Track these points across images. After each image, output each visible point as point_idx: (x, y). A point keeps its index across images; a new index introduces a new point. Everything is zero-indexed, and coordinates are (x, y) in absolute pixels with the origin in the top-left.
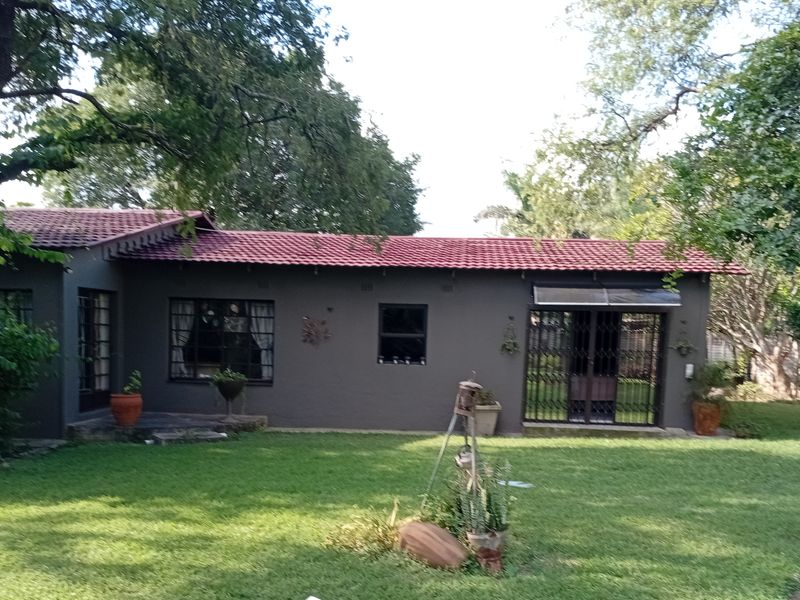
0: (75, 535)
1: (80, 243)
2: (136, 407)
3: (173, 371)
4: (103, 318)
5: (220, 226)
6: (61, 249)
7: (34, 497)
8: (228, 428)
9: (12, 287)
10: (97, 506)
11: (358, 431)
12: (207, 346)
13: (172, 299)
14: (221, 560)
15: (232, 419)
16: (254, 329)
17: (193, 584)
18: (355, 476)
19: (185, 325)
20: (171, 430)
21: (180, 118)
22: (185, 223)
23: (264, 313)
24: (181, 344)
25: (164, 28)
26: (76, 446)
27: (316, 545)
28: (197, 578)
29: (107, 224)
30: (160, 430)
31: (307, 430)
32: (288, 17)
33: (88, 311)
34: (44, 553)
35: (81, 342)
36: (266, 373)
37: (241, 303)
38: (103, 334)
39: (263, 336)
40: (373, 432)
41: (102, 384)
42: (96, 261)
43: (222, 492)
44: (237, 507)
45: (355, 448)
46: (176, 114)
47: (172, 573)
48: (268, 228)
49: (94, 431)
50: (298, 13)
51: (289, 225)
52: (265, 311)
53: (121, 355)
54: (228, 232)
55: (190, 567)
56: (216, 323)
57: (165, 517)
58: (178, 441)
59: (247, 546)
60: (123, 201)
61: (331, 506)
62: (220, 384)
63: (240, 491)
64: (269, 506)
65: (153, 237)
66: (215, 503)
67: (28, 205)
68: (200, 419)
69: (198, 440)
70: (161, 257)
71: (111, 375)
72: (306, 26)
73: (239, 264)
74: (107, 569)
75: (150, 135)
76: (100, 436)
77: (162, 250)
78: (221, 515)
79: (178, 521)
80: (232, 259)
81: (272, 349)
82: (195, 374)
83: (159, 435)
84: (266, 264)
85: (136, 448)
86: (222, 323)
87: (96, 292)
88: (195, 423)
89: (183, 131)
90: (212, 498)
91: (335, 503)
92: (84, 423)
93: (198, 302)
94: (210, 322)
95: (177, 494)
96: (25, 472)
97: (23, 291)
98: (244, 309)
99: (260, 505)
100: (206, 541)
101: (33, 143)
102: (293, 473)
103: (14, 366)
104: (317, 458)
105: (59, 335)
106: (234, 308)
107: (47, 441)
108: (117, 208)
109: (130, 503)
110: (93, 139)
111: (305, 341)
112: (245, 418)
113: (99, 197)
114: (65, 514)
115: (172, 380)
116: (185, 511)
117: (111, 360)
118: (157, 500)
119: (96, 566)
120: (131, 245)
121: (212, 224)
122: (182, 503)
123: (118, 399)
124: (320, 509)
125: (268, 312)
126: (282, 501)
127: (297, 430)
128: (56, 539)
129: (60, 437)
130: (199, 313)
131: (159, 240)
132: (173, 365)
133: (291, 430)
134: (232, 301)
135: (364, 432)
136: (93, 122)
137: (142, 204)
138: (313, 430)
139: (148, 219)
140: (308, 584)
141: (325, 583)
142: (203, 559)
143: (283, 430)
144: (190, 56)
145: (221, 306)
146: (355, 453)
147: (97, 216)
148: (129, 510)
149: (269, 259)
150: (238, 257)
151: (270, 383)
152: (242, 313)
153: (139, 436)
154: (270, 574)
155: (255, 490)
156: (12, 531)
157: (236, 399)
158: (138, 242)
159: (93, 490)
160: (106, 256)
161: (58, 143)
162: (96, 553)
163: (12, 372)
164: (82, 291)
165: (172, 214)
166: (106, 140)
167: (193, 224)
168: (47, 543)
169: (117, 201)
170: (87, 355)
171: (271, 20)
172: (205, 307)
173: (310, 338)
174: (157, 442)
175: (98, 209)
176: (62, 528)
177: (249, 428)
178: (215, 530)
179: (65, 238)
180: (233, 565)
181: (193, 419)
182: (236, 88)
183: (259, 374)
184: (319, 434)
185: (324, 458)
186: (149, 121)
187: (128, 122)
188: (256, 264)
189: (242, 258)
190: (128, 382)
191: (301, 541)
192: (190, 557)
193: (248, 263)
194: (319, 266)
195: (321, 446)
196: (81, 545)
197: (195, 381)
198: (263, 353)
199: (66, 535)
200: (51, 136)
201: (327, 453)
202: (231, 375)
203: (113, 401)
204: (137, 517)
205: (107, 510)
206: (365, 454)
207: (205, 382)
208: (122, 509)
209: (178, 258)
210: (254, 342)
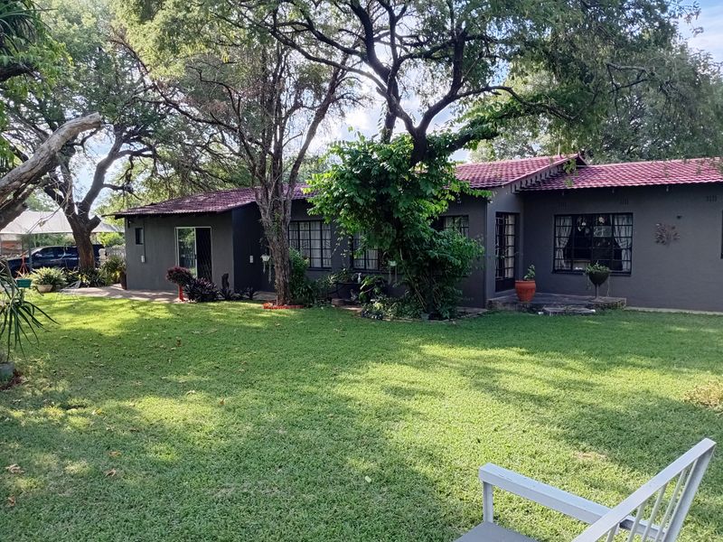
0: (499, 371)
1: (498, 183)
2: (532, 289)
3: (556, 265)
4: (510, 231)
5: (589, 161)
6: (486, 188)
7: (473, 344)
8: (597, 306)
9: (457, 214)
10: (512, 353)
11: (703, 313)
12: (580, 247)
13: (556, 216)
14: (601, 400)
15: (600, 300)
16: (616, 234)
17: (583, 415)
18: (705, 348)
19: (565, 233)
20: (555, 306)
21: (567, 92)
22: (569, 163)
23: (625, 222)
24: (562, 246)
25: (555, 34)
26: (493, 313)
27: (676, 398)
28: (584, 411)
29: (514, 169)
30: (548, 305)
31: (659, 310)
32: (648, 8)
33: (501, 227)
34: (481, 380)
35: (497, 247)
36: (625, 266)
37: (606, 216)
38: (510, 241)
39: (623, 240)
40: (718, 313)
41: (509, 274)
42: (507, 194)
43: (597, 352)
44: (609, 364)
45: (703, 326)
46: (564, 90)
47: (566, 405)
48: (624, 160)
49: (504, 304)
50: (655, 4)
51: (641, 156)
52: (625, 220)
53: (521, 254)
54: (596, 166)
55: (578, 403)
56: (587, 231)
57: (557, 365)
58: (561, 313)
59: (619, 393)
60: (521, 153)
61: (685, 370)
62: (591, 274)
63: (610, 352)
64: (634, 365)
65: (543, 175)
66: (592, 360)
67: (462, 163)
68: (575, 299)
69: (574, 314)
70: (549, 188)
71: (515, 268)
72: (663, 12)
73: (605, 188)
74: (523, 397)
75: (547, 107)
76: (508, 307)
77: (550, 183)
78: (597, 368)
79: (566, 369)
80: (600, 185)
81: (631, 249)
82: (572, 267)
83: (547, 309)
84: (626, 187)
85: (532, 317)
86: (592, 231)
87: (506, 214)
88: (573, 302)
89: (569, 101)
90: (590, 356)
91: (687, 367)
92: (498, 298)
93: (574, 217)
94: (583, 230)
95: (563, 350)
96: (466, 328)
97: (464, 217)
98: (609, 220)
99: (627, 364)
100: (588, 386)
101: (473, 124)
102: (650, 342)
103: (460, 262)
104: (670, 332)
105: (484, 244)
106: (601, 220)
107: (476, 309)
108: (517, 158)
109: (533, 353)
110: (509, 116)
111: (658, 242)
112: (609, 299)
113: (506, 153)
114: (493, 356)
115: (555, 271)
116: (571, 363)
117: (515, 258)
118: (550, 353)
119: (515, 393)
120: (529, 182)
121: (584, 161)
122: (568, 357)
123: (520, 283)
124: (675, 371)
125: (628, 221)
126: (644, 363)
127: (652, 310)
128: (487, 372)
129: (484, 308)
130: (575, 224)
131: (548, 176)
132: (556, 261)
133: (646, 310)
134: (599, 215)
135: (711, 313)
136: (509, 105)
137: (535, 154)
138: (665, 310)
139: (540, 163)
140: (671, 428)
141: (686, 428)
142: (587, 398)
143: (640, 309)
144: (575, 49)
145: (591, 220)
146: (702, 329)
147: (507, 165)
148: (532, 358)
149: (629, 183)
150: (604, 183)
151: (629, 273)
152: (607, 223)
153: (534, 309)
154: (639, 416)
155: (622, 353)
156: (462, 364)
157: (603, 285)
158: (534, 180)
159: (507, 343)
160: (513, 191)
161: (487, 122)
162: (515, 384)
163: (458, 266)
164: (498, 214)
165: (559, 158)
166: (518, 114)
167: (574, 163)
168: (483, 374)
169: (518, 153)
170: (500, 253)
171: (634, 14)
172: (579, 220)
173: (662, 240)
174: (546, 313)
175: (506, 160)
176: (491, 366)
177: (613, 307)
178: (595, 378)
179: (489, 181)
180: (609, 405)
181: (570, 299)
182: (608, 65)
183: (620, 267)
184: (669, 313)
185: (675, 332)
186: (546, 98)
187: (532, 101)
188: (619, 187)
189: (608, 184)
190: (526, 272)
191: (663, 394)
192: (578, 396)
193: (612, 187)
194: (670, 185)
195: (672, 323)
196: (504, 378)
197: (571, 272)
198: (624, 252)
199: (494, 370)
200: (483, 118)
201: (678, 329)
202: (599, 268)
203: (516, 285)
204: (538, 363)
205: (518, 357)
206: (711, 331)
207: (580, 273)
208: (527, 357)
209: (561, 187)
210: (617, 244)
